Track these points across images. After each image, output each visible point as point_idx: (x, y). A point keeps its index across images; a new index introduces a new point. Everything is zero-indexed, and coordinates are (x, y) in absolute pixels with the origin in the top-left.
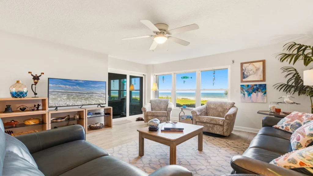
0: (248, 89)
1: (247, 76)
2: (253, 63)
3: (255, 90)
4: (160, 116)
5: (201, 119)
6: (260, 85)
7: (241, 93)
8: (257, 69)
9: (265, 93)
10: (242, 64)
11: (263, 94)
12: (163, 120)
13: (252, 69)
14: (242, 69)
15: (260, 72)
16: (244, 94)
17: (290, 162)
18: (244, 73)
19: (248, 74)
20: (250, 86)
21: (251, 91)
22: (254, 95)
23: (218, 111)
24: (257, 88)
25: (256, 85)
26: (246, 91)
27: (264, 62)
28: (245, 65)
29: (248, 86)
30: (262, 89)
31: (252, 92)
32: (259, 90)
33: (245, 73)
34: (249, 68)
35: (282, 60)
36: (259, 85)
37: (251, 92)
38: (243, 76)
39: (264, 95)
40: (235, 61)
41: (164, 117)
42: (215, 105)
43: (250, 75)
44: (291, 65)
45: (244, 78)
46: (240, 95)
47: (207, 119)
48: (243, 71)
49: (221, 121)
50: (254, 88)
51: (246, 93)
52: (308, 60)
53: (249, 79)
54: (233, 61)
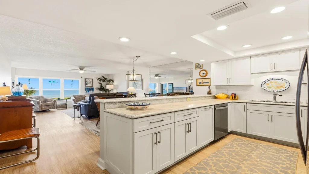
2: (89, 79)
6: (92, 88)
8: (91, 82)
9: (93, 91)
10: (85, 79)
15: (92, 83)
19: (88, 83)
25: (90, 88)
27: (93, 79)
28: (86, 80)
29: (88, 88)
31: (89, 91)
32: (91, 90)
34: (88, 81)
35: (98, 80)
38: (86, 84)
41: (52, 106)
42: (78, 96)
44: (100, 82)
45: (86, 85)
46: (85, 91)
48: (86, 82)
51: (87, 91)
52: (103, 81)
53: (88, 85)
54: (82, 77)
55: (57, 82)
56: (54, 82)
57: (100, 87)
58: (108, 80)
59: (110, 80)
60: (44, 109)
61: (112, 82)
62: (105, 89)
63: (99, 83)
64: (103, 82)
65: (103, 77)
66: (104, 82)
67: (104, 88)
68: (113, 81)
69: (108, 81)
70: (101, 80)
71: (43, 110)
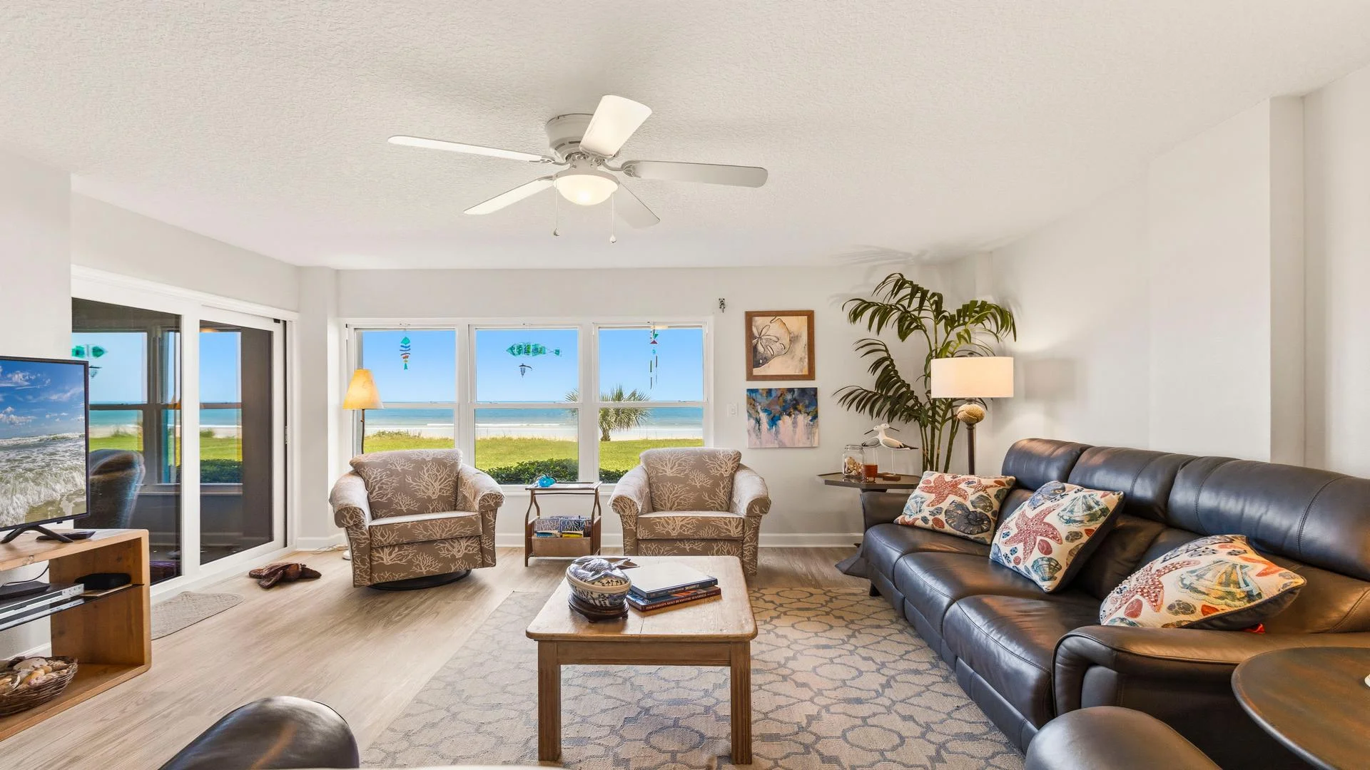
0: (769, 405)
1: (766, 360)
2: (784, 319)
3: (789, 408)
4: (443, 540)
5: (659, 529)
6: (803, 391)
7: (750, 416)
8: (794, 339)
9: (815, 417)
10: (750, 317)
11: (811, 421)
12: (459, 555)
13: (778, 335)
14: (750, 335)
15: (801, 349)
16: (758, 421)
17: (1177, 613)
18: (755, 348)
19: (769, 352)
20: (774, 394)
21: (778, 408)
22: (786, 422)
23: (693, 489)
24: (795, 399)
25: (791, 390)
26: (765, 410)
27: (810, 315)
28: (759, 321)
29: (769, 391)
30: (807, 402)
31: (781, 415)
32: (800, 407)
33: (760, 349)
34: (771, 329)
35: (855, 315)
36: (798, 388)
37: (777, 415)
38: (755, 358)
39: (811, 423)
40: (726, 302)
41: (464, 543)
42: (680, 465)
43: (773, 356)
44: (872, 335)
45: (757, 365)
46: (746, 423)
47: (682, 525)
48: (755, 341)
49: (734, 524)
50: (785, 401)
51: (764, 417)
52: (907, 325)
53: (772, 368)
54: (722, 303)
55: (557, 352)
56: (537, 351)
57: (868, 382)
58: (950, 308)
59: (974, 311)
60: (393, 568)
61: (990, 324)
62: (923, 400)
63: (869, 347)
64: (903, 335)
65: (901, 283)
66: (915, 336)
67: (911, 395)
68: (1005, 319)
69: (951, 322)
70: (883, 312)
71: (387, 577)
